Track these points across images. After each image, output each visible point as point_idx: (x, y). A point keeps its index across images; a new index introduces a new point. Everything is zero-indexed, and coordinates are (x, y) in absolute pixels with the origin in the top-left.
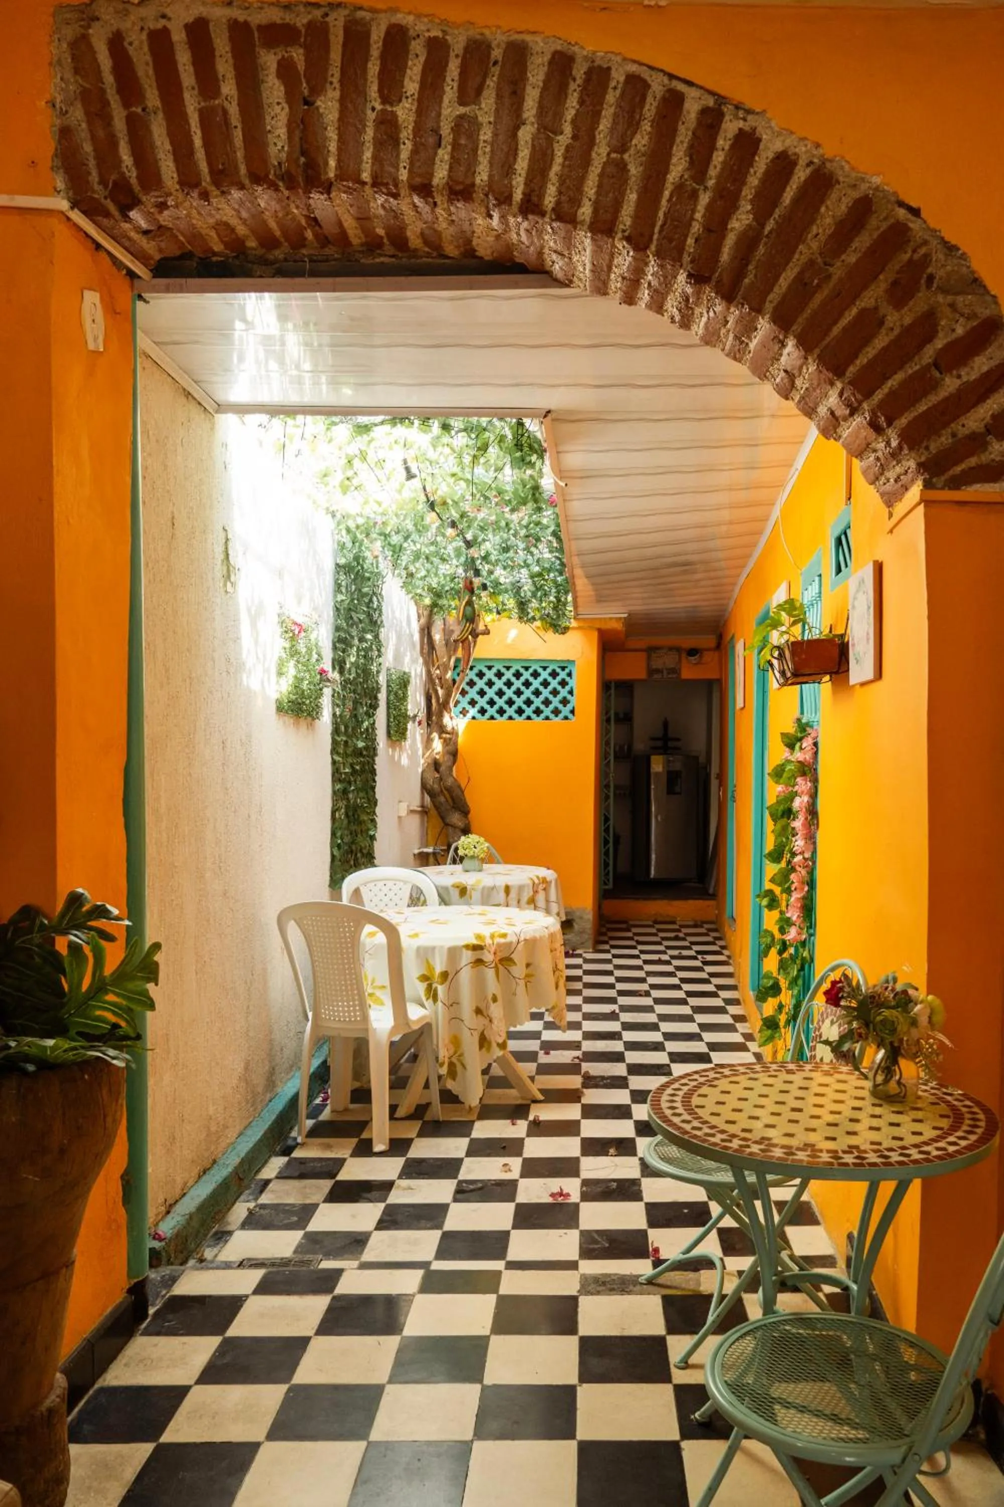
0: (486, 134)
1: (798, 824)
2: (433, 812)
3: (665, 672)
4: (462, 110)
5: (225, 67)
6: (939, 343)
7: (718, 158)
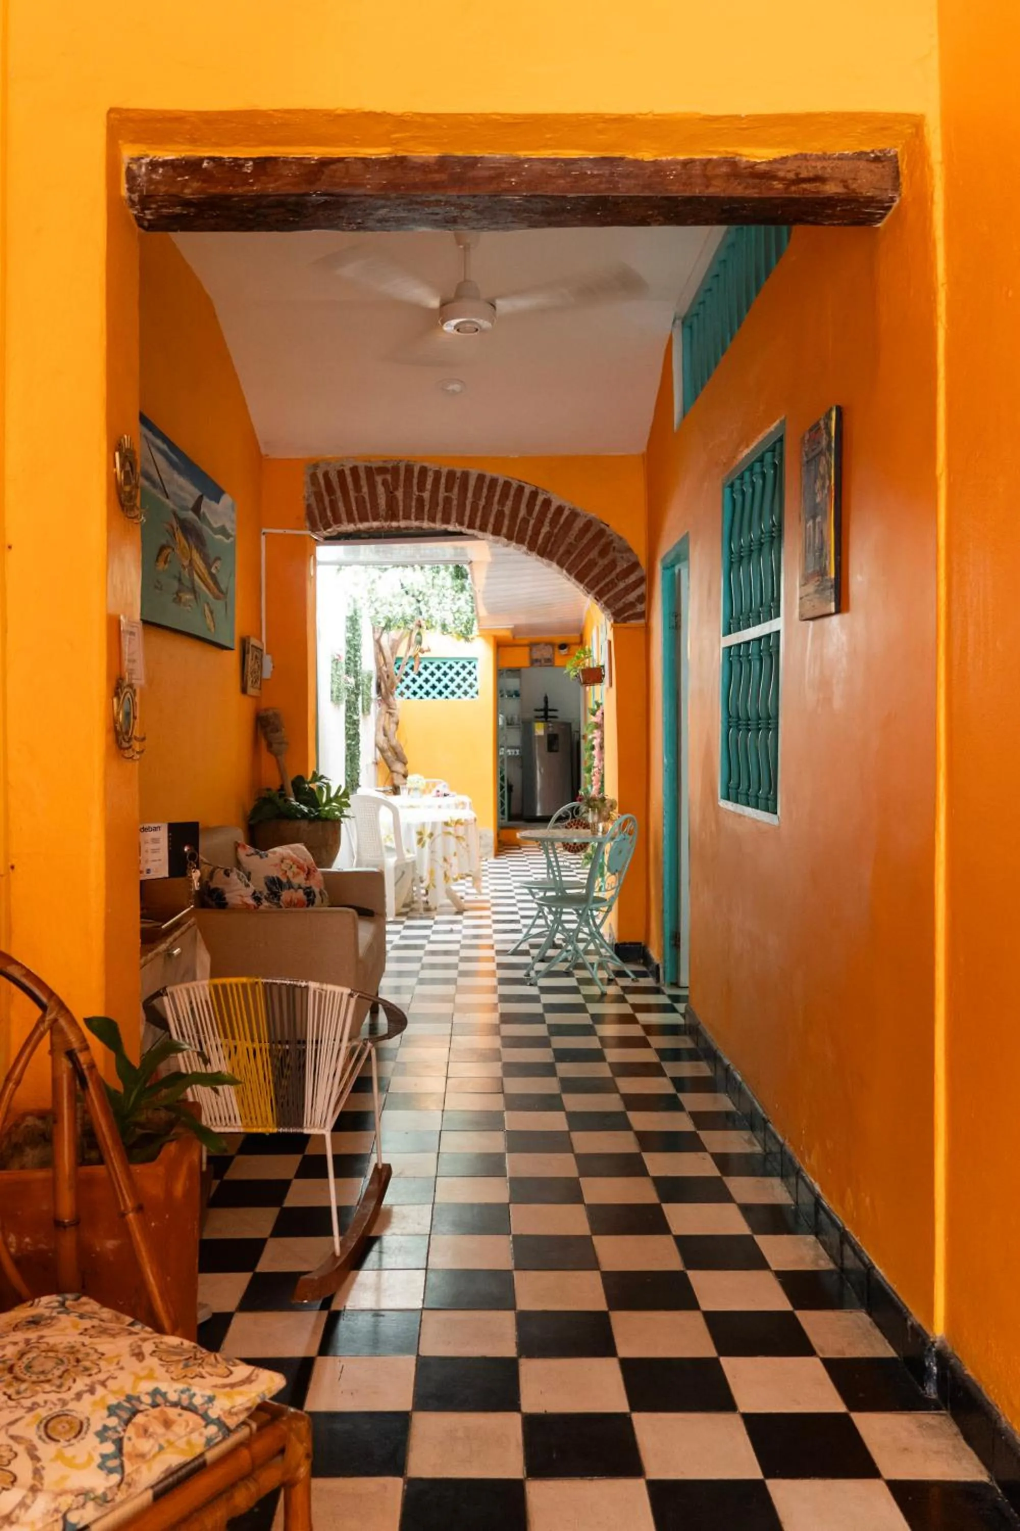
0: (455, 502)
1: (595, 752)
2: (383, 763)
3: (543, 661)
4: (446, 494)
5: (363, 482)
6: (618, 570)
7: (537, 508)
